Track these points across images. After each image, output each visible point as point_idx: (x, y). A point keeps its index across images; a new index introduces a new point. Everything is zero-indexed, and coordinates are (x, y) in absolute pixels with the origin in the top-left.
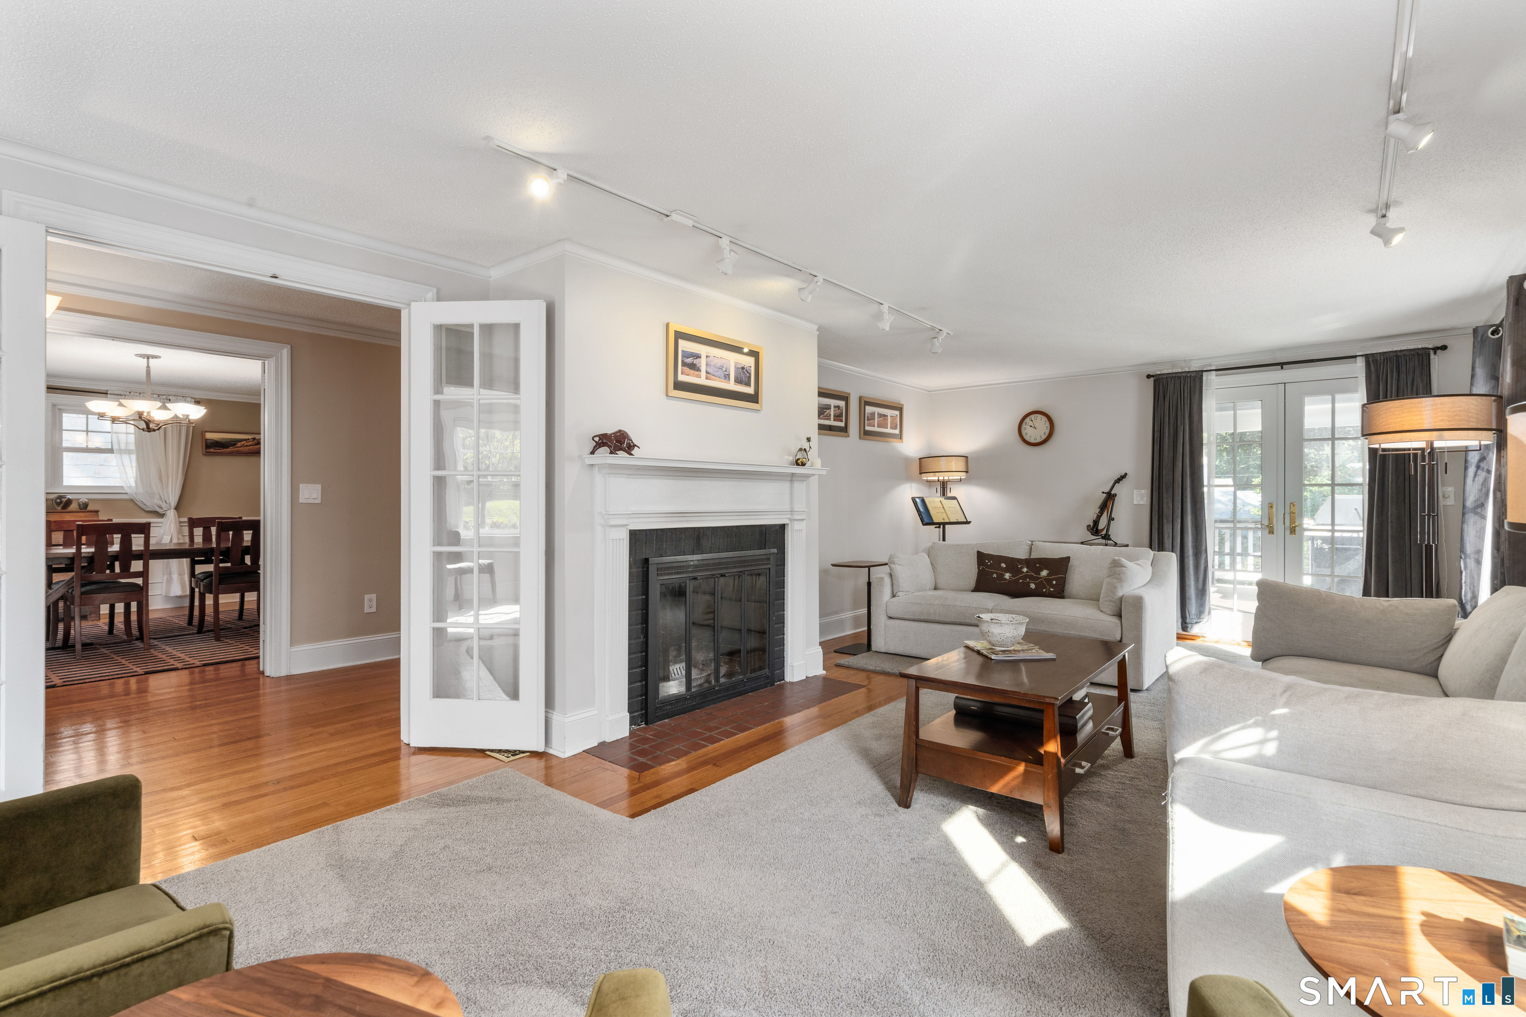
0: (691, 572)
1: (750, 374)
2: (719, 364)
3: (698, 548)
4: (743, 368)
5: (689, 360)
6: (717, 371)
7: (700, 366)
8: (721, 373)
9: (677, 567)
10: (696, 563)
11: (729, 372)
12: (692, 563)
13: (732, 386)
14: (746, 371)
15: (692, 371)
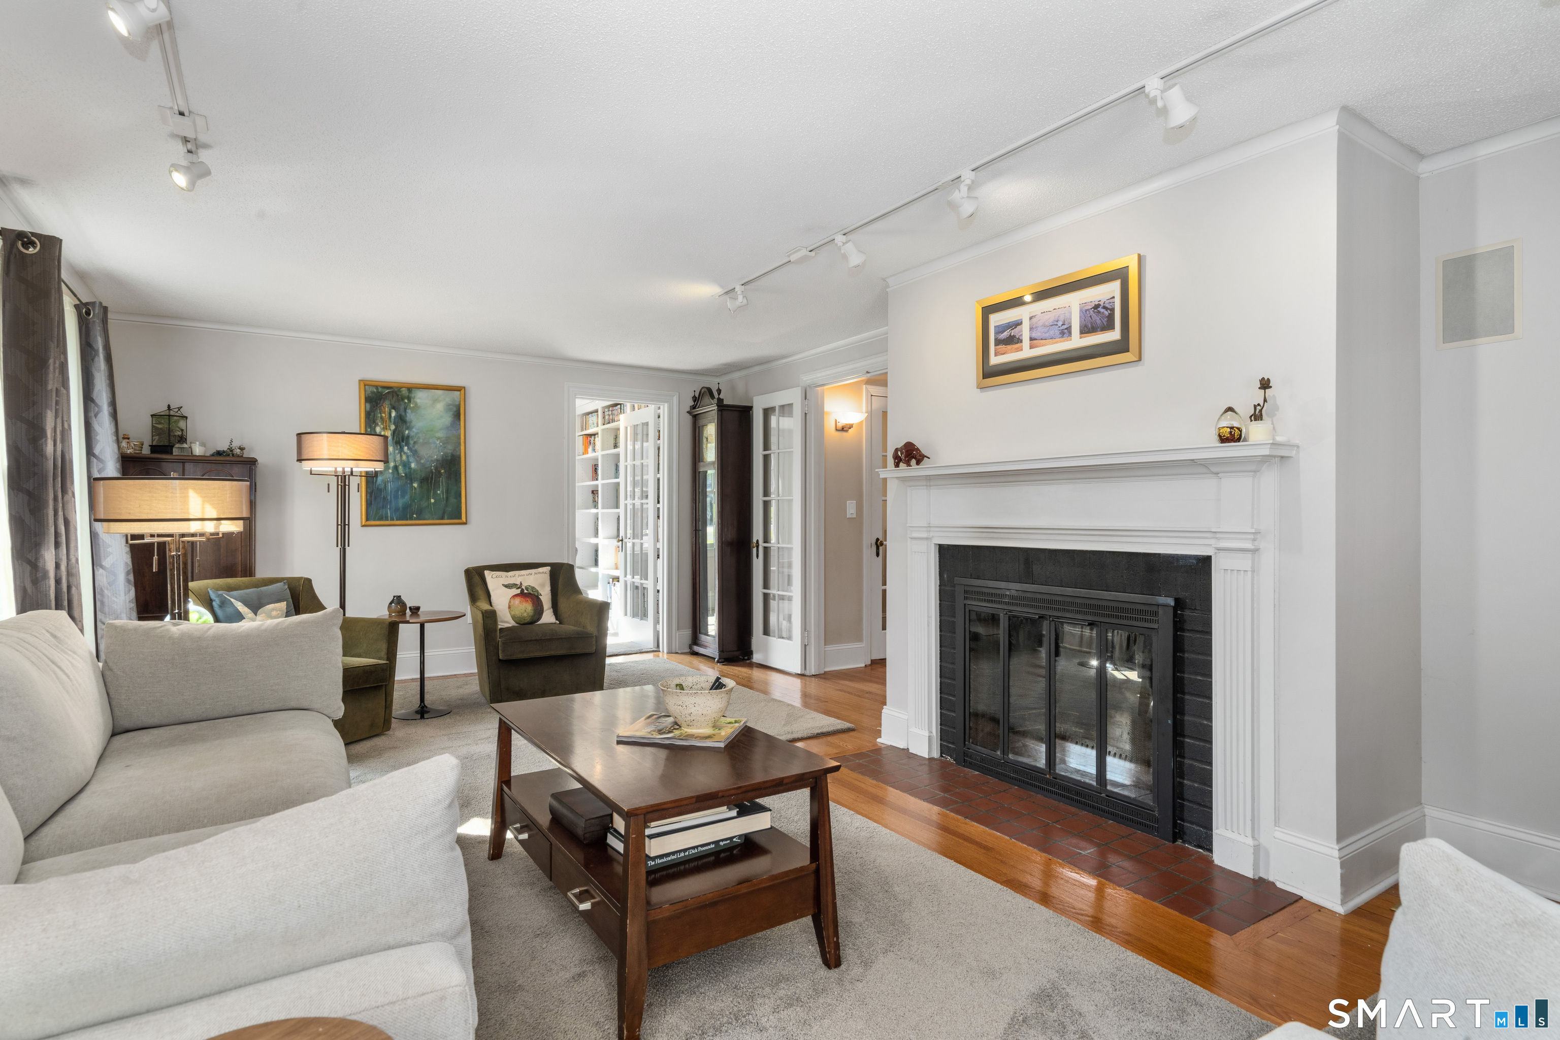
0: (1006, 603)
1: (1113, 310)
2: (1051, 320)
3: (1028, 576)
4: (1096, 307)
5: (1005, 335)
6: (1048, 331)
7: (1021, 335)
8: (1055, 331)
9: (988, 594)
10: (1014, 593)
11: (1070, 323)
12: (1008, 593)
13: (1077, 341)
14: (1104, 307)
15: (1009, 347)
